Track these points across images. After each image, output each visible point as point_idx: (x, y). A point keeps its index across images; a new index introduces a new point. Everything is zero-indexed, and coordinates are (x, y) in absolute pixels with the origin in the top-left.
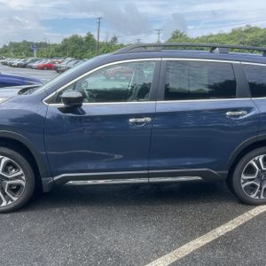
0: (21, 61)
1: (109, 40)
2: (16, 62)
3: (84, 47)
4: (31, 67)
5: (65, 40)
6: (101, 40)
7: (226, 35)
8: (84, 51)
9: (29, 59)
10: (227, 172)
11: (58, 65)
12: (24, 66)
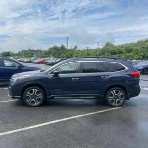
0: (28, 60)
1: (73, 48)
2: (26, 60)
3: (60, 52)
4: (33, 63)
5: (50, 48)
6: (69, 48)
7: (134, 44)
8: (60, 54)
9: (32, 58)
10: (103, 95)
11: (47, 61)
12: (30, 62)
